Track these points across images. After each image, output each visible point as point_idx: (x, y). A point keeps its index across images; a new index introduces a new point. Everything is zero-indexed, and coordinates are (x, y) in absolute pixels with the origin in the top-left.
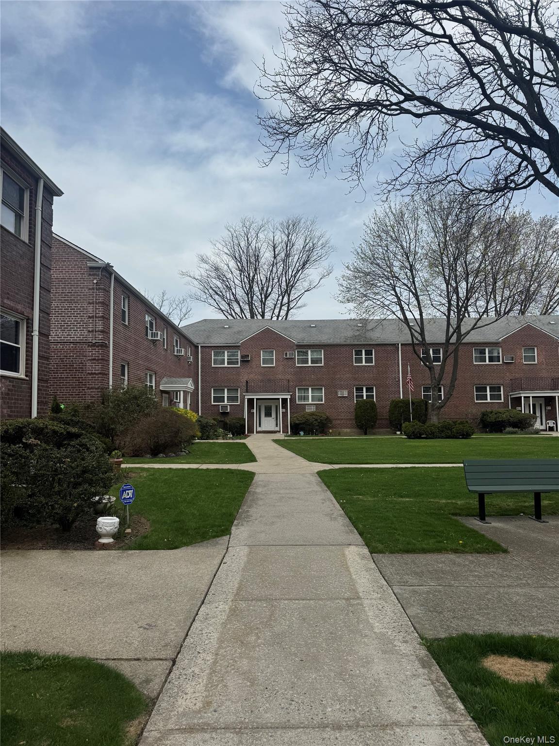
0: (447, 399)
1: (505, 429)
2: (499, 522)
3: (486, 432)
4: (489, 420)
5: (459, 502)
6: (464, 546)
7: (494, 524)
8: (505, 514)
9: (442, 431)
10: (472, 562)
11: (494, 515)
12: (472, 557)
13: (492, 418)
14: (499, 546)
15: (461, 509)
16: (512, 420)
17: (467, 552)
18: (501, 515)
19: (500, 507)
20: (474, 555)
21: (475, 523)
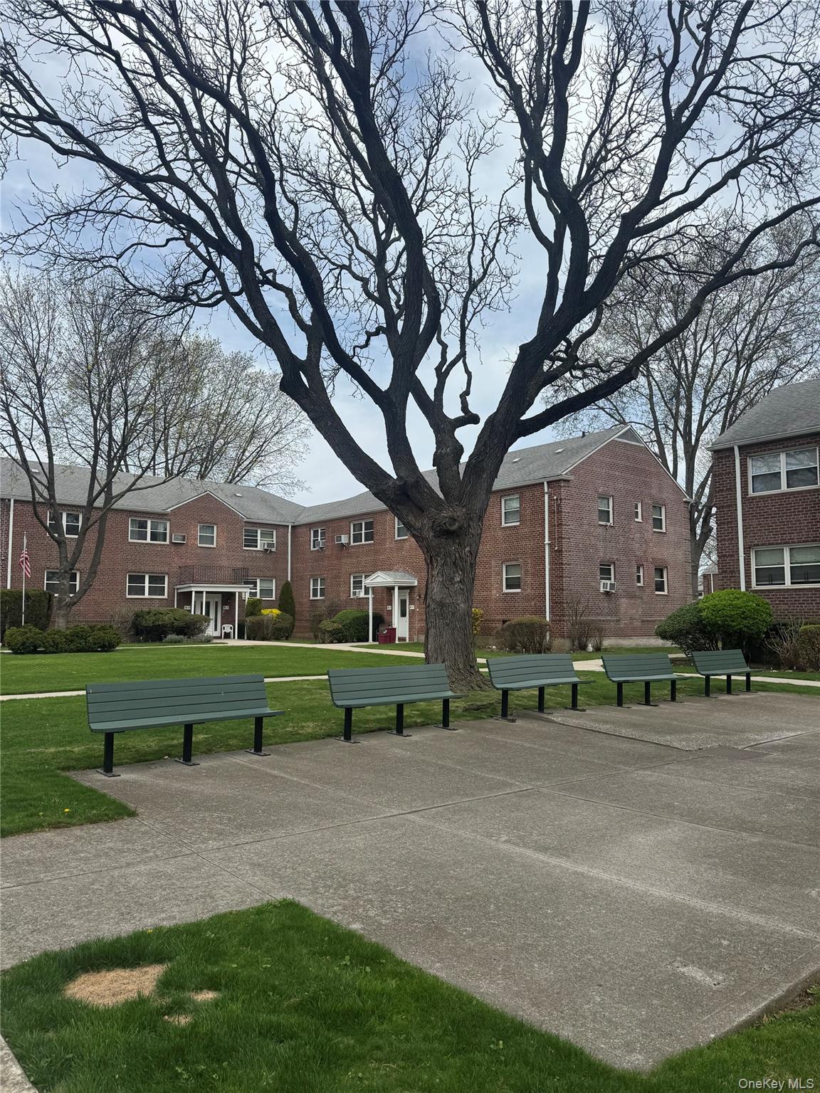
0: (84, 591)
1: (165, 637)
2: (132, 772)
3: (139, 641)
4: (144, 623)
5: (76, 750)
6: (70, 816)
7: (124, 776)
8: (143, 759)
9: (72, 641)
10: (78, 838)
11: (126, 763)
12: (82, 830)
13: (149, 621)
14: (125, 807)
15: (77, 760)
16: (176, 623)
17: (74, 825)
18: (137, 762)
19: (137, 751)
20: (85, 827)
21: (95, 779)
